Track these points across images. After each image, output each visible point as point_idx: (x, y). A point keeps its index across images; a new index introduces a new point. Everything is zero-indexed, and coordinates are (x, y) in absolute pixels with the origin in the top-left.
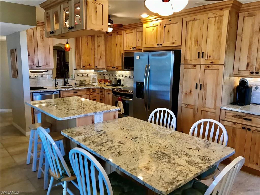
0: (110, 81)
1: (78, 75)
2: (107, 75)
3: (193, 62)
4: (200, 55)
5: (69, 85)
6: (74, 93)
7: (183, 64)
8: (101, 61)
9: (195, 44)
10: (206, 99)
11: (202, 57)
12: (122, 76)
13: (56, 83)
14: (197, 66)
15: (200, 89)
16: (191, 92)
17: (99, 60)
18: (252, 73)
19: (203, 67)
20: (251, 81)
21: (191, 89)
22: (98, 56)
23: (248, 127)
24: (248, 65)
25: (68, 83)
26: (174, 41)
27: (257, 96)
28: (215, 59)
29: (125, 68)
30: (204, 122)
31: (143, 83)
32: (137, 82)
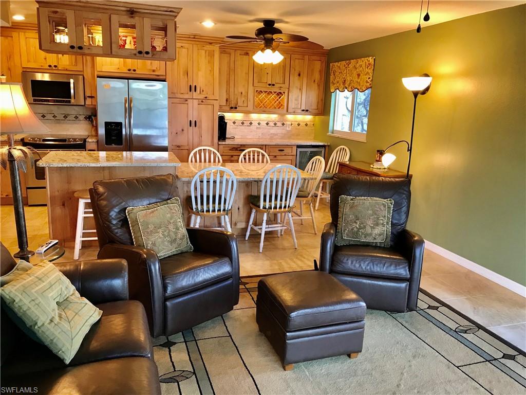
3: (186, 96)
4: (192, 88)
7: (170, 98)
9: (184, 75)
10: (201, 136)
11: (195, 91)
14: (189, 100)
16: (183, 130)
18: (232, 108)
19: (196, 102)
20: (229, 116)
21: (183, 127)
24: (227, 101)
26: (155, 69)
27: (230, 130)
28: (209, 93)
29: (35, 100)
30: (248, 152)
31: (120, 124)
32: (106, 123)
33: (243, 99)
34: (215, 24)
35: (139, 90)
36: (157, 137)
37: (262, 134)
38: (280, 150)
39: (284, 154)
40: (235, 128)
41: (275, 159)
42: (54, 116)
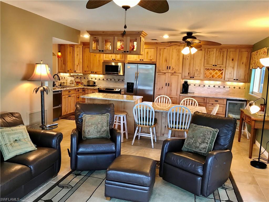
0: (82, 83)
2: (77, 78)
3: (165, 71)
4: (168, 68)
5: (57, 86)
7: (158, 72)
8: (79, 66)
9: (165, 61)
10: (171, 91)
11: (170, 69)
12: (96, 79)
14: (166, 73)
15: (169, 86)
16: (162, 87)
17: (77, 65)
18: (191, 77)
19: (170, 74)
20: (189, 82)
22: (76, 63)
24: (189, 74)
25: (56, 85)
26: (152, 59)
27: (190, 89)
28: (176, 70)
29: (106, 73)
30: (186, 99)
31: (133, 84)
32: (127, 83)
33: (198, 73)
35: (143, 69)
37: (211, 92)
38: (215, 101)
39: (218, 103)
40: (195, 88)
41: (213, 105)
42: (115, 80)
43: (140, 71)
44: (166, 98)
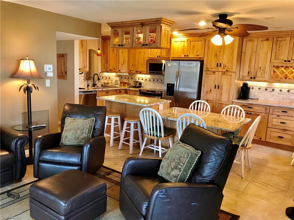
0: (129, 84)
1: (103, 78)
2: (125, 78)
3: (213, 70)
4: (219, 65)
5: (97, 87)
6: (106, 93)
7: (205, 71)
8: (124, 65)
9: (214, 57)
10: (222, 95)
11: (220, 67)
12: (142, 79)
13: (88, 85)
14: (216, 72)
15: (218, 88)
16: (211, 90)
17: (122, 64)
18: (251, 78)
19: (220, 73)
20: (250, 83)
21: (211, 88)
22: (121, 61)
23: (250, 112)
24: (248, 73)
25: (96, 85)
26: (198, 54)
27: (253, 93)
28: (229, 68)
29: (150, 73)
30: (230, 107)
31: (174, 85)
32: (167, 84)
33: (261, 72)
34: (207, 24)
35: (185, 67)
36: (191, 93)
37: (283, 98)
38: (282, 111)
39: (286, 115)
40: (260, 93)
41: (278, 117)
42: (162, 81)
43: (182, 70)
44: (204, 104)
